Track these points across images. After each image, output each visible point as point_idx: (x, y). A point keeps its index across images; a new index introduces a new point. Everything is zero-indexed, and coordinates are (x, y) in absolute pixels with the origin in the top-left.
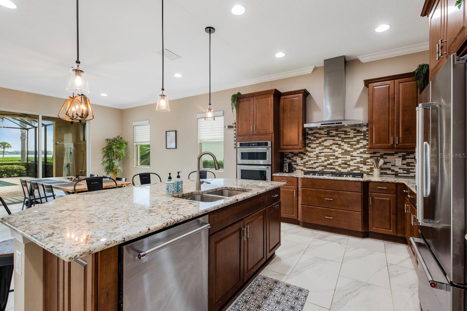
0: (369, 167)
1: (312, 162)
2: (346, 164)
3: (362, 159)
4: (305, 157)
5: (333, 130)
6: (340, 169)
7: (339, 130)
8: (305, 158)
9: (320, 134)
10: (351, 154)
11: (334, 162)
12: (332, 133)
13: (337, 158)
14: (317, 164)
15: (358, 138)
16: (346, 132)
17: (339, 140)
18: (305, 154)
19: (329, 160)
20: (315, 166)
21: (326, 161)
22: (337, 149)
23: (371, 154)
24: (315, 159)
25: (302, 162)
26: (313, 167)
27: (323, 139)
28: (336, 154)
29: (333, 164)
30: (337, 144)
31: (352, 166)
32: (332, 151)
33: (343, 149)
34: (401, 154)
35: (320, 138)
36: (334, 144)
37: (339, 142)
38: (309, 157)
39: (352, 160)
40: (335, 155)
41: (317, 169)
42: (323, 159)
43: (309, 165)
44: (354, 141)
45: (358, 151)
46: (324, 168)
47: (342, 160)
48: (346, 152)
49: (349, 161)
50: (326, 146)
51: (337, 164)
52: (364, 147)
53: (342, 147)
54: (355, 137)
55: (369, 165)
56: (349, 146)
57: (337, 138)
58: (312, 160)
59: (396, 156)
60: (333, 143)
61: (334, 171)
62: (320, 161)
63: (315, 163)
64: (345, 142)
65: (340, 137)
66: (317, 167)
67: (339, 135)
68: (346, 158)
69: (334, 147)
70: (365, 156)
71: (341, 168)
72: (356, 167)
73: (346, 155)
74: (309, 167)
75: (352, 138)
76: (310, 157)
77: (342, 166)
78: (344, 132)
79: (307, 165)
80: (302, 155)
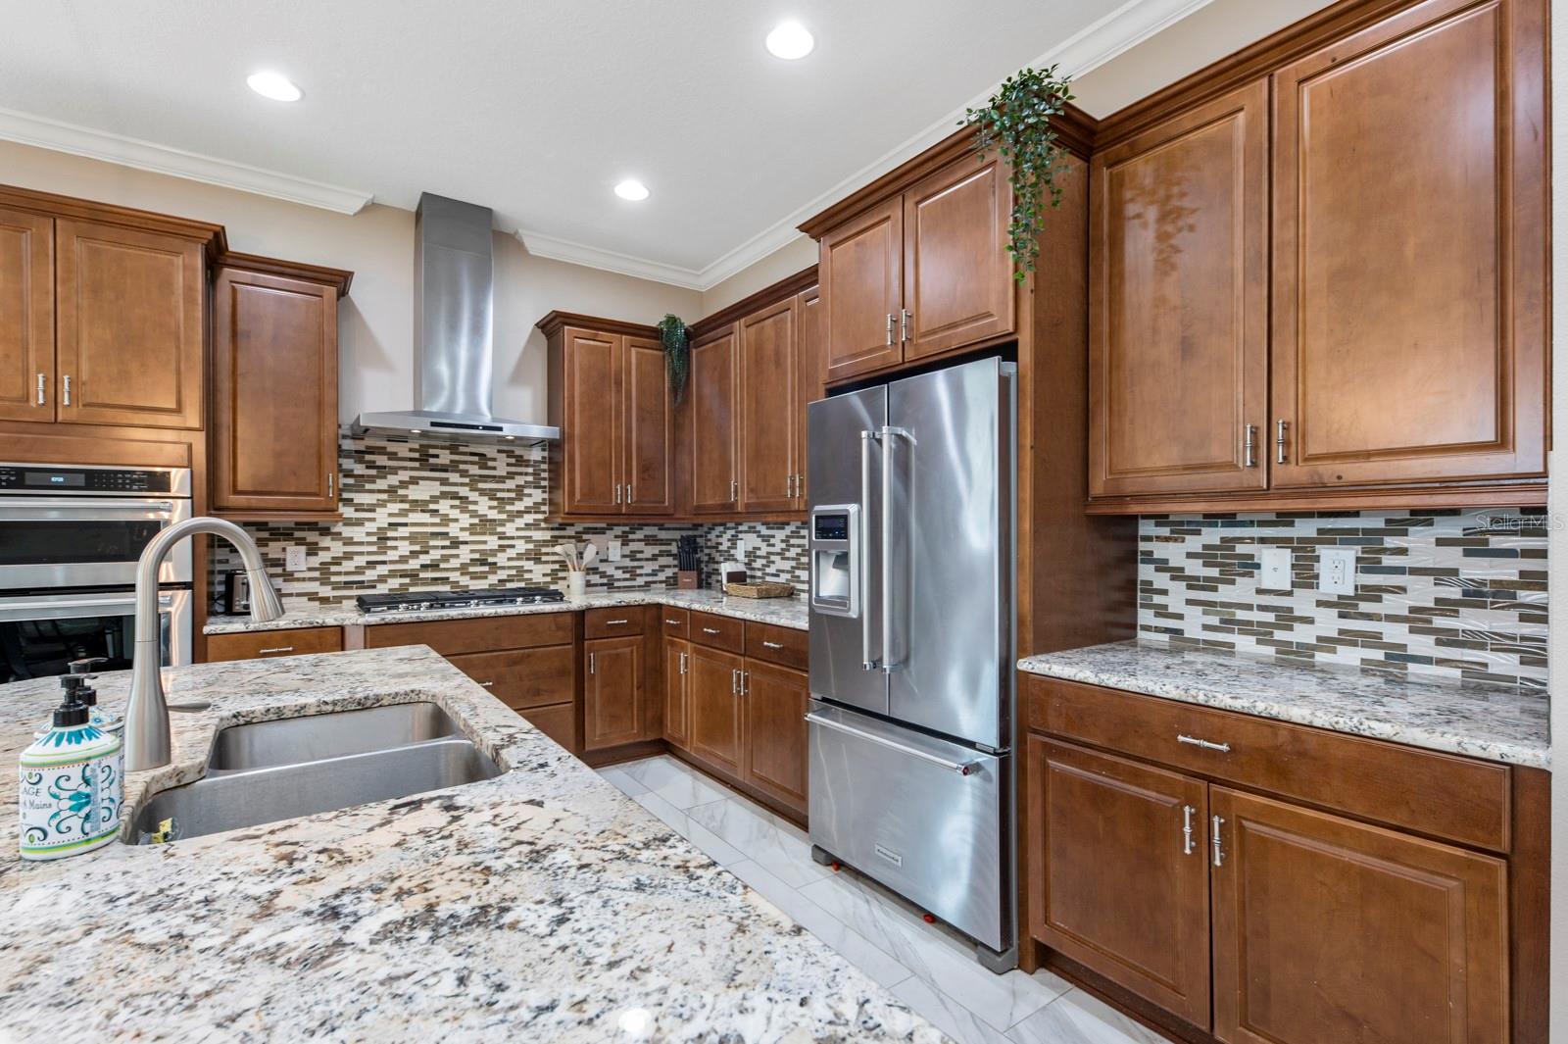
0: (548, 569)
1: (360, 561)
2: (483, 562)
3: (531, 546)
4: (326, 542)
5: (443, 448)
6: (465, 581)
7: (462, 449)
8: (328, 549)
9: (393, 456)
10: (500, 529)
11: (446, 558)
12: (437, 456)
13: (456, 543)
14: (382, 570)
15: (520, 480)
16: (483, 460)
17: (462, 485)
18: (328, 529)
19: (427, 552)
20: (370, 575)
21: (414, 554)
22: (454, 514)
23: (552, 529)
24: (374, 548)
25: (315, 561)
26: (363, 582)
27: (404, 476)
28: (453, 530)
29: (442, 566)
30: (455, 496)
31: (503, 568)
32: (437, 520)
33: (474, 514)
34: (618, 530)
35: (394, 471)
36: (444, 495)
37: (464, 491)
38: (345, 544)
39: (502, 548)
40: (447, 534)
41: (379, 586)
42: (405, 548)
43: (347, 573)
44: (509, 491)
45: (520, 522)
46: (407, 580)
47: (472, 551)
48: (485, 525)
49: (494, 553)
50: (417, 501)
51: (454, 563)
52: (535, 508)
53: (471, 507)
54: (511, 476)
55: (547, 562)
56: (495, 503)
57: (454, 477)
58: (362, 553)
59: (610, 534)
60: (441, 493)
61: (447, 588)
62: (392, 555)
63: (372, 564)
64: (483, 492)
65: (464, 474)
66: (382, 579)
67: (462, 467)
68: (485, 542)
69: (444, 506)
70: (538, 535)
71: (468, 577)
72: (514, 572)
73: (484, 534)
74: (346, 583)
75: (501, 479)
76: (349, 542)
77: (472, 569)
78: (476, 459)
79: (338, 573)
80: (312, 537)
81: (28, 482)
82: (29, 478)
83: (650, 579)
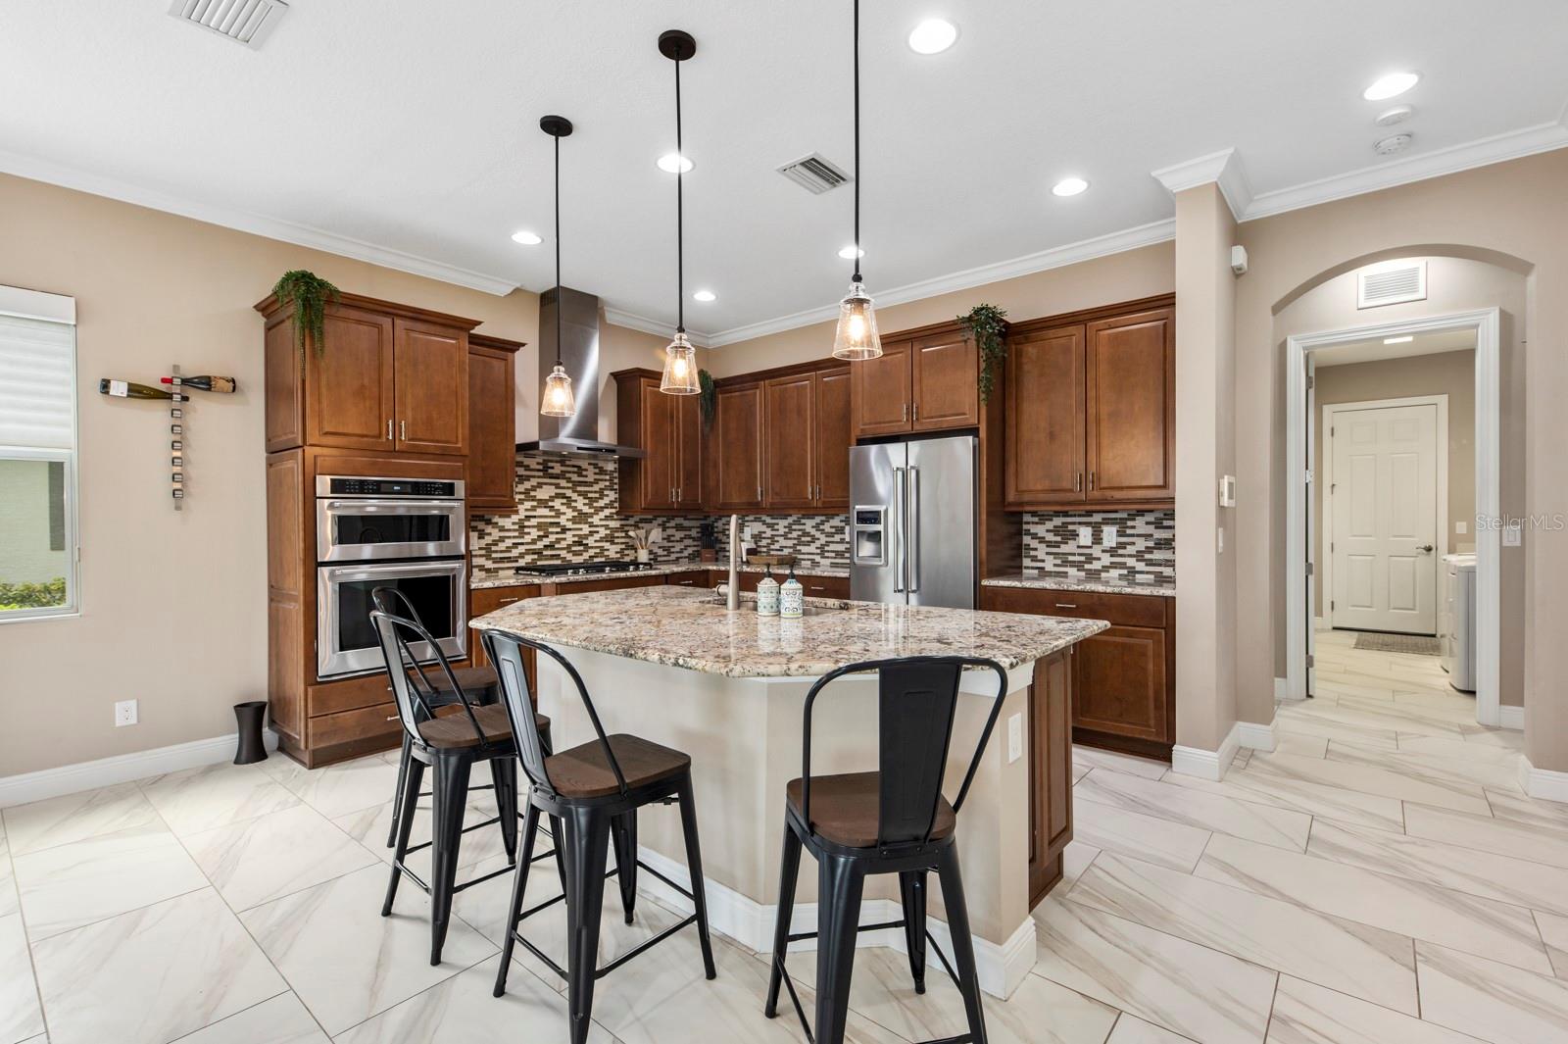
0: (618, 548)
1: (509, 543)
2: (580, 543)
3: (608, 532)
4: (489, 529)
5: (557, 462)
6: (569, 557)
7: (568, 463)
8: (490, 534)
9: (527, 468)
10: (590, 520)
11: (558, 541)
12: (552, 468)
13: (564, 530)
14: (522, 549)
15: (602, 485)
16: (580, 471)
17: (568, 488)
18: (490, 520)
19: (547, 537)
20: (515, 553)
21: (540, 538)
22: (563, 509)
23: (621, 520)
24: (516, 534)
25: (483, 543)
26: (510, 558)
27: (534, 482)
28: (563, 520)
29: (557, 546)
30: (563, 496)
31: (592, 547)
32: (553, 514)
33: (575, 509)
34: (660, 520)
35: (528, 478)
36: (558, 496)
37: (569, 493)
38: (500, 531)
39: (592, 533)
40: (559, 523)
41: (520, 560)
42: (535, 533)
43: (501, 552)
44: (595, 492)
45: (602, 515)
46: (536, 557)
47: (574, 536)
48: (581, 518)
49: (586, 537)
50: (541, 500)
51: (564, 544)
52: (610, 505)
53: (573, 504)
54: (596, 481)
55: (618, 543)
56: (587, 501)
57: (563, 483)
58: (509, 537)
59: (655, 523)
60: (556, 494)
61: (559, 562)
62: (527, 539)
63: (516, 545)
64: (580, 494)
65: (569, 480)
66: (522, 556)
67: (568, 475)
68: (581, 529)
69: (557, 504)
70: (613, 524)
71: (571, 554)
72: (598, 551)
73: (580, 523)
74: (501, 558)
75: (590, 484)
76: (502, 529)
77: (574, 549)
78: (576, 469)
79: (496, 552)
80: (481, 525)
81: (382, 490)
82: (383, 487)
83: (679, 555)
